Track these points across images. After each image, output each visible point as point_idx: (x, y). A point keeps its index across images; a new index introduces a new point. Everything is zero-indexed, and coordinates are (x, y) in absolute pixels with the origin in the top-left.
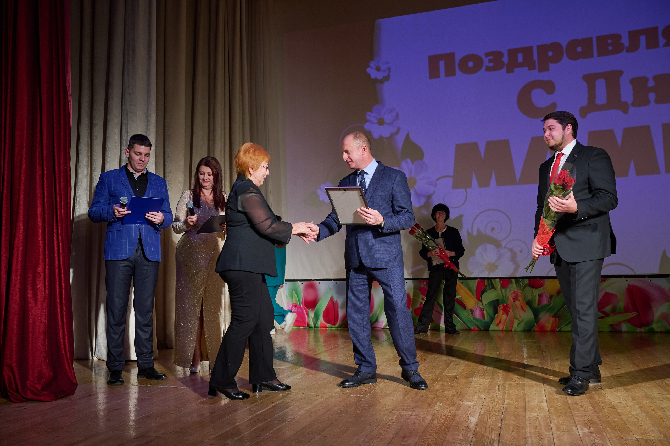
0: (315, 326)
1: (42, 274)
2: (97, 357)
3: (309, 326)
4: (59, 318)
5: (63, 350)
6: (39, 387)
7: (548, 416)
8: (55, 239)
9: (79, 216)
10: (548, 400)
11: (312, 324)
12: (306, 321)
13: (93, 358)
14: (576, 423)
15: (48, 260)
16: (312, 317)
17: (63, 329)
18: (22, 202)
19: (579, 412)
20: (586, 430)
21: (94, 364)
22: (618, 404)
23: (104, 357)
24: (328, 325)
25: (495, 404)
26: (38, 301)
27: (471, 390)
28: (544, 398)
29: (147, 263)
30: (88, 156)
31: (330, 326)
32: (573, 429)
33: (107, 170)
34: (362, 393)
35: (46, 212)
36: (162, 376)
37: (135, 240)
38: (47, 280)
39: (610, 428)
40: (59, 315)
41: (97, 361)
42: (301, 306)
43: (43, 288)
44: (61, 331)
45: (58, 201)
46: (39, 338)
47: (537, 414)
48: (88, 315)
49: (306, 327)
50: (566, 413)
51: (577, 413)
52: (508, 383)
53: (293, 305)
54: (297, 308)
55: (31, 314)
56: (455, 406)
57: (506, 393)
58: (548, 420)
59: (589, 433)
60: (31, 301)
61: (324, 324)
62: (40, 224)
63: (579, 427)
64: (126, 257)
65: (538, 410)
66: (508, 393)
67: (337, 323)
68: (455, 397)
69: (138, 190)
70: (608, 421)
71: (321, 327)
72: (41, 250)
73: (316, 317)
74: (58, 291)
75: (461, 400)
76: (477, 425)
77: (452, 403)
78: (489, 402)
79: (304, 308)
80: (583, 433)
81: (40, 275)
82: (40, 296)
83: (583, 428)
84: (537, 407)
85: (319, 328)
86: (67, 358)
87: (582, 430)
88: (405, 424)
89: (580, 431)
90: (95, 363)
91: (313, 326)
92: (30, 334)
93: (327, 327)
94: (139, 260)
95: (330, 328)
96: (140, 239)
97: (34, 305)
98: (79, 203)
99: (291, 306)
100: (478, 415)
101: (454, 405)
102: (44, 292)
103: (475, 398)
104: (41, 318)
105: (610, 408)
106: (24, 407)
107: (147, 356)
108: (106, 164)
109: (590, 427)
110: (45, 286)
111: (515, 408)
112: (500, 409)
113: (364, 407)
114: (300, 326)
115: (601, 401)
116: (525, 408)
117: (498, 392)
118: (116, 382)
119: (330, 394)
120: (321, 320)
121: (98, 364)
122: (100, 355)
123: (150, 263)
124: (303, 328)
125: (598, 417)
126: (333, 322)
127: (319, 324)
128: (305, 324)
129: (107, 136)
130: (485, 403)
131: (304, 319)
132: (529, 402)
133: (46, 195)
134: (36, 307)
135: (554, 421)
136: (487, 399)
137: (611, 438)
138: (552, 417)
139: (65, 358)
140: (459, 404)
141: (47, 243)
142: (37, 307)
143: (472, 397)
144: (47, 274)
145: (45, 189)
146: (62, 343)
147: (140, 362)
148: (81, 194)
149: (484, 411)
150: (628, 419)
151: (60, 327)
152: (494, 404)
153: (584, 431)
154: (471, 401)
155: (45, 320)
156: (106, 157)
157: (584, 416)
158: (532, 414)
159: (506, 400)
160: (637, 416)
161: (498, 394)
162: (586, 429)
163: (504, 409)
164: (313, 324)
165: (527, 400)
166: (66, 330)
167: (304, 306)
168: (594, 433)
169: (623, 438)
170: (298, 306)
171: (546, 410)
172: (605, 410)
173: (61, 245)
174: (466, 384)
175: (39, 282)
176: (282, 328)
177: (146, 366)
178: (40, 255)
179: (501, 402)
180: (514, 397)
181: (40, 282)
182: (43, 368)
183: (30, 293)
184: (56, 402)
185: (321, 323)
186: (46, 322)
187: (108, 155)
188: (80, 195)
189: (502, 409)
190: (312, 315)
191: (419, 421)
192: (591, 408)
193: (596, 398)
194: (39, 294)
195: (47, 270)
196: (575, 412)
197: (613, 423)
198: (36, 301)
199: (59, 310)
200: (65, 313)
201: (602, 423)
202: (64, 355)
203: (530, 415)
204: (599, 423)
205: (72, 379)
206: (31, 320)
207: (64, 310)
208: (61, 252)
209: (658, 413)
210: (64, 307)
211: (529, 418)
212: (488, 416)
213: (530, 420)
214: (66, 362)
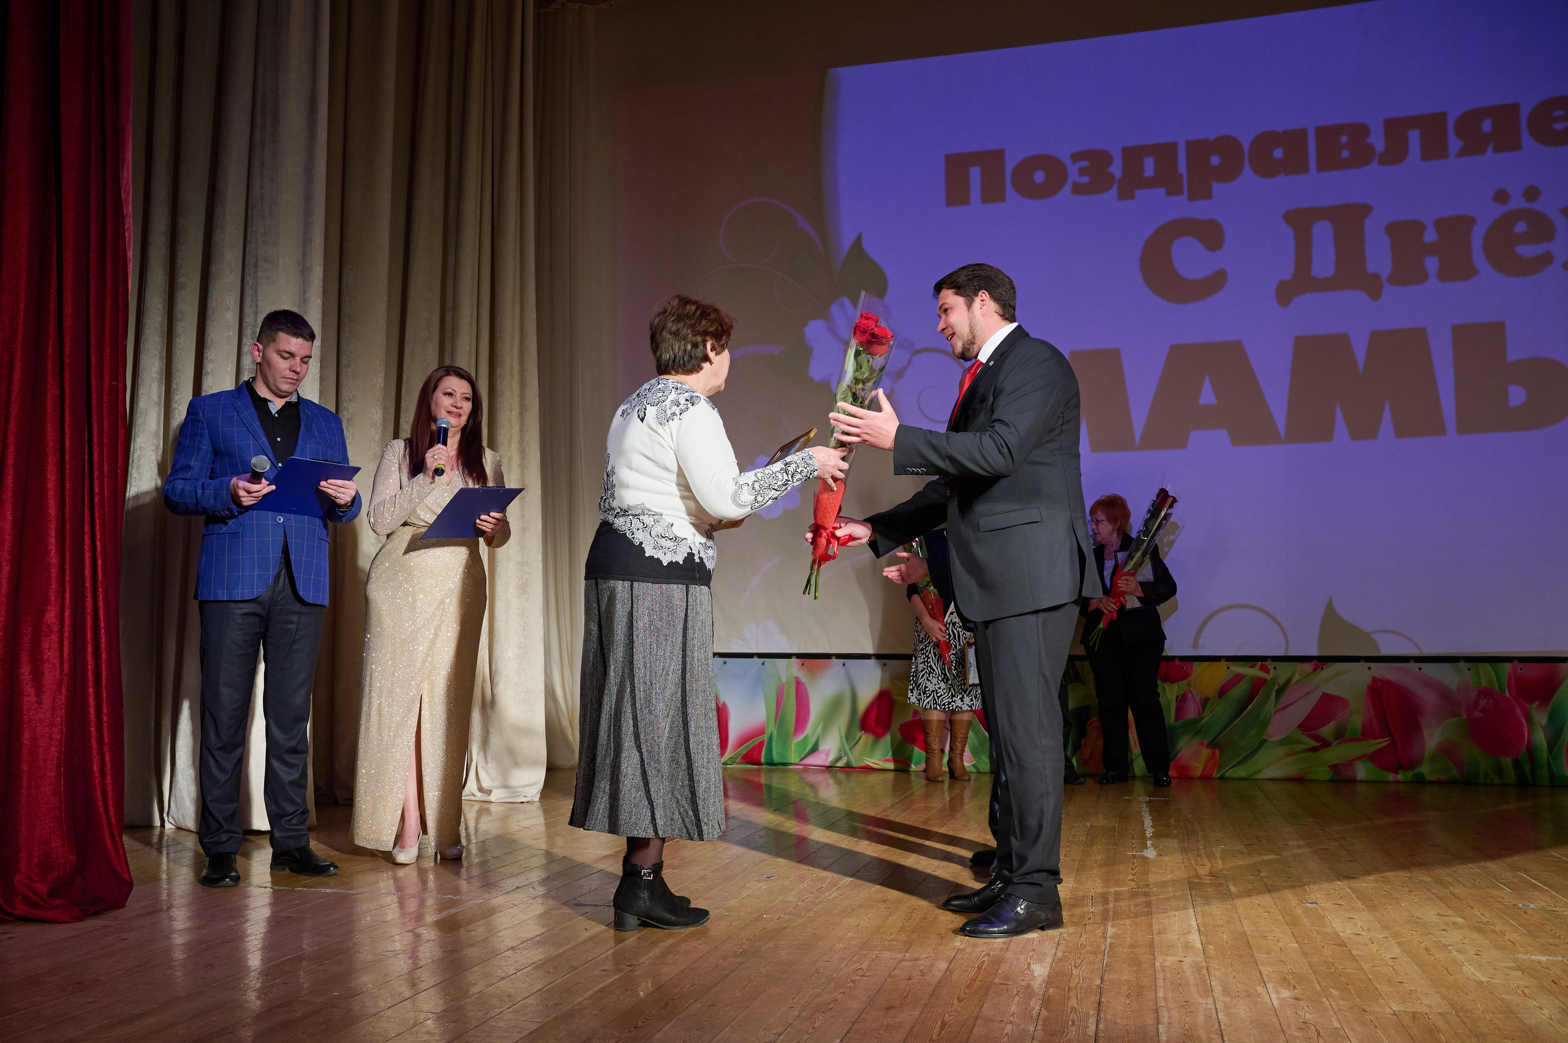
1: (55, 629)
2: (174, 823)
4: (93, 729)
5: (100, 803)
6: (42, 888)
7: (1204, 964)
8: (87, 547)
9: (137, 497)
10: (1203, 929)
13: (163, 825)
14: (1265, 978)
15: (70, 595)
17: (102, 755)
18: (10, 461)
19: (1270, 954)
20: (1286, 993)
21: (166, 838)
22: (1353, 937)
23: (190, 823)
25: (1085, 935)
26: (44, 689)
28: (1194, 924)
29: (298, 607)
30: (161, 359)
32: (1257, 990)
33: (206, 391)
34: (787, 911)
35: (68, 485)
36: (328, 866)
37: (274, 555)
38: (66, 642)
39: (1338, 989)
40: (93, 724)
41: (173, 833)
43: (57, 661)
44: (96, 762)
45: (96, 461)
46: (45, 774)
47: (1179, 959)
48: (153, 724)
50: (1240, 956)
51: (1265, 956)
52: (1113, 890)
55: (26, 720)
57: (1110, 913)
58: (1204, 972)
59: (1295, 1001)
60: (29, 689)
62: (52, 512)
63: (1271, 985)
64: (253, 593)
65: (1180, 949)
66: (1114, 912)
69: (279, 439)
70: (1332, 973)
72: (54, 572)
76: (1049, 981)
78: (1073, 933)
80: (1279, 999)
81: (51, 631)
82: (50, 676)
84: (1179, 945)
86: (109, 824)
87: (1278, 992)
88: (889, 980)
89: (1273, 996)
90: (167, 836)
92: (25, 767)
94: (281, 600)
96: (286, 552)
97: (35, 699)
98: (139, 467)
100: (1047, 959)
102: (58, 670)
104: (51, 728)
105: (1335, 947)
106: (8, 936)
107: (294, 821)
108: (204, 378)
110: (61, 657)
111: (1132, 946)
112: (1096, 947)
113: (796, 942)
116: (1151, 945)
117: (1090, 911)
118: (222, 879)
119: (717, 911)
121: (174, 839)
122: (182, 816)
123: (305, 609)
125: (1311, 966)
129: (209, 312)
130: (1065, 936)
132: (1159, 933)
133: (67, 445)
134: (40, 703)
135: (1218, 973)
137: (1341, 1010)
138: (1212, 965)
139: (105, 823)
141: (68, 556)
142: (42, 703)
144: (67, 629)
145: (67, 430)
146: (98, 787)
147: (277, 834)
148: (143, 445)
149: (1063, 951)
150: (1375, 969)
151: (95, 752)
153: (1282, 996)
155: (61, 733)
156: (205, 361)
157: (1281, 963)
158: (1169, 958)
159: (1110, 928)
160: (1393, 964)
161: (1093, 915)
162: (1287, 991)
163: (1107, 947)
165: (1156, 929)
166: (108, 758)
168: (1304, 1000)
169: (1365, 1010)
171: (1199, 949)
172: (1325, 950)
173: (99, 562)
175: (47, 646)
177: (292, 844)
178: (51, 585)
179: (1100, 930)
180: (1128, 922)
181: (50, 647)
182: (54, 845)
183: (25, 671)
184: (82, 924)
186: (61, 739)
187: (210, 357)
188: (141, 447)
189: (1102, 946)
191: (919, 973)
192: (1296, 945)
194: (47, 673)
195: (67, 622)
196: (1260, 956)
197: (1343, 979)
198: (39, 690)
199: (92, 711)
200: (105, 718)
201: (1319, 978)
202: (104, 817)
203: (1165, 960)
204: (1313, 977)
205: (120, 870)
206: (26, 735)
207: (105, 711)
208: (100, 578)
209: (1436, 956)
210: (105, 705)
211: (1161, 966)
212: (1073, 963)
213: (1164, 971)
214: (106, 831)
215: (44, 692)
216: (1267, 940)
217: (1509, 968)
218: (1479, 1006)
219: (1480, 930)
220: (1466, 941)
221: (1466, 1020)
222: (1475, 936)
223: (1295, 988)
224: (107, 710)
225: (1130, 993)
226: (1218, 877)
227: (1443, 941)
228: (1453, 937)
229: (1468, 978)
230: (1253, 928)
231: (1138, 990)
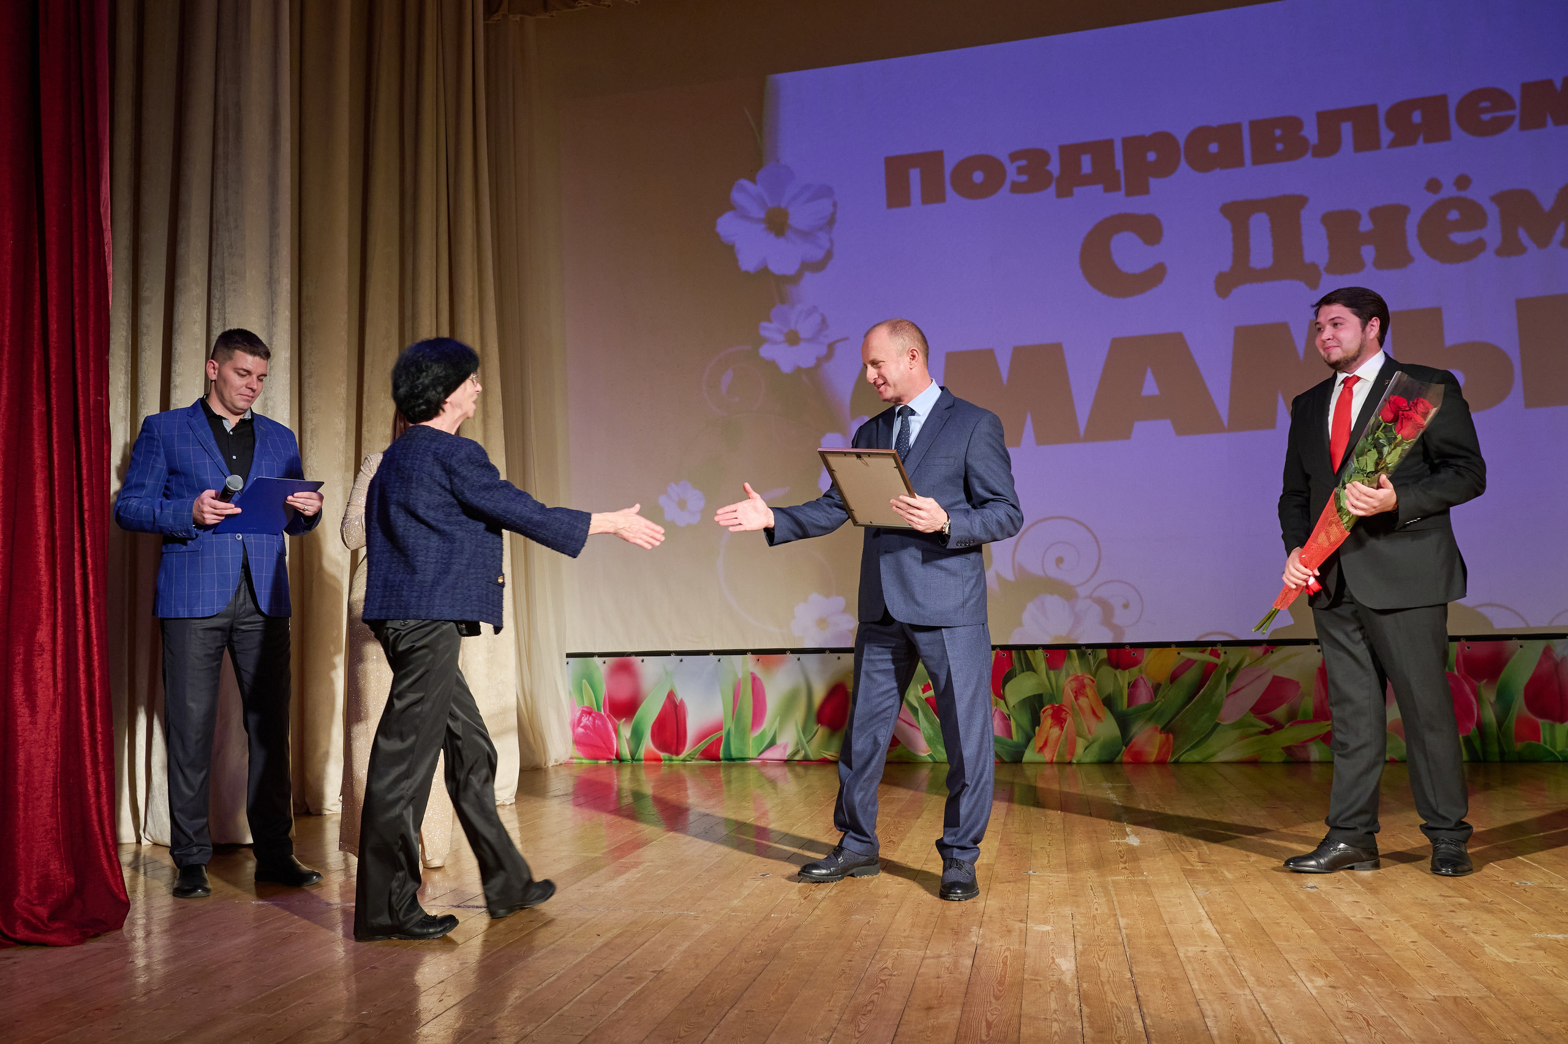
0: (633, 759)
1: (48, 648)
2: (150, 840)
3: (619, 759)
4: (87, 749)
5: (96, 824)
6: (43, 912)
7: (1228, 954)
10: (1213, 917)
11: (626, 752)
12: (613, 747)
14: (1294, 966)
15: (61, 613)
16: (628, 738)
17: (96, 774)
19: (1288, 942)
20: (1320, 982)
22: (1365, 922)
24: (663, 755)
25: (1100, 927)
26: (38, 709)
27: (1035, 897)
28: (1203, 913)
31: (667, 758)
32: (1290, 980)
35: (58, 501)
36: (311, 875)
37: (235, 570)
38: (59, 662)
39: (1369, 975)
40: (86, 743)
42: (603, 713)
43: (50, 681)
44: (90, 780)
46: (41, 797)
47: (1200, 949)
49: (614, 760)
50: (1261, 945)
51: (1285, 943)
52: (1109, 879)
53: (583, 712)
54: (593, 717)
55: (21, 741)
56: (1015, 936)
57: (1115, 903)
58: (1230, 961)
59: (1331, 989)
60: (23, 711)
61: (654, 753)
62: (41, 530)
63: (1302, 974)
64: (215, 609)
65: (1198, 939)
66: (1119, 903)
67: (683, 750)
68: (1006, 914)
69: (234, 457)
70: (1357, 959)
71: (646, 760)
72: (45, 590)
73: (637, 736)
74: (82, 686)
75: (1021, 921)
76: (1079, 977)
77: (1005, 928)
78: (1085, 925)
79: (608, 716)
80: (1316, 988)
81: (44, 651)
82: (44, 697)
83: (1313, 978)
84: (1196, 934)
85: (643, 762)
87: (1312, 981)
88: (919, 980)
89: (1309, 985)
91: (629, 757)
92: (21, 789)
93: (660, 760)
95: (667, 762)
96: (246, 567)
97: (29, 719)
99: (578, 714)
100: (1071, 954)
101: (1009, 932)
102: (52, 690)
103: (1050, 915)
104: (46, 749)
105: (1352, 933)
106: (12, 960)
108: (171, 394)
109: (1327, 976)
110: (55, 675)
111: (1148, 937)
112: (1116, 938)
114: (598, 759)
115: (1326, 916)
116: (1168, 936)
117: (1095, 901)
118: (194, 890)
120: (648, 744)
122: (158, 833)
124: (605, 762)
125: (1335, 953)
126: (674, 748)
127: (642, 753)
128: (612, 754)
130: (1078, 927)
131: (607, 741)
132: (1171, 922)
133: (56, 462)
134: (34, 723)
135: (1245, 963)
136: (1078, 917)
137: (1381, 997)
138: (1235, 954)
139: (100, 843)
140: (1021, 931)
141: (58, 574)
142: (36, 724)
143: (1044, 914)
144: (59, 647)
145: (55, 447)
146: (93, 807)
149: (1083, 946)
150: (1398, 954)
151: (89, 771)
152: (1098, 928)
153: (1317, 984)
154: (1045, 923)
155: (57, 753)
157: (1304, 951)
158: (1190, 949)
159: (1120, 919)
160: (1415, 949)
161: (1098, 906)
162: (1320, 979)
163: (1125, 940)
164: (628, 753)
165: (1165, 916)
166: (103, 777)
167: (608, 712)
168: (1340, 988)
169: (1404, 997)
170: (595, 713)
171: (1217, 940)
172: (1343, 937)
173: (91, 579)
174: (1019, 885)
175: (40, 666)
176: (558, 764)
178: (42, 603)
179: (1111, 924)
180: (1138, 913)
181: (42, 667)
182: (52, 868)
183: (19, 691)
184: (84, 947)
185: (648, 751)
186: (57, 759)
189: (1120, 940)
190: (626, 731)
192: (1312, 932)
194: (40, 693)
195: (59, 640)
196: (1281, 944)
197: (1372, 966)
198: (33, 709)
199: (85, 730)
200: (99, 737)
201: (1348, 965)
202: (99, 837)
203: (1187, 952)
204: (1341, 965)
205: (117, 891)
206: (22, 756)
207: (99, 730)
208: (92, 596)
209: (1455, 939)
210: (99, 725)
211: (1187, 958)
212: (1097, 957)
213: (1190, 963)
214: (102, 852)
215: (38, 712)
216: (1281, 926)
217: (1530, 948)
218: (1515, 989)
219: (1488, 912)
220: (1478, 922)
221: (1508, 1004)
222: (1485, 916)
224: (102, 728)
225: (1164, 987)
226: (1209, 863)
227: (1456, 923)
228: (1464, 919)
229: (1494, 961)
230: (1264, 915)
231: (1171, 984)
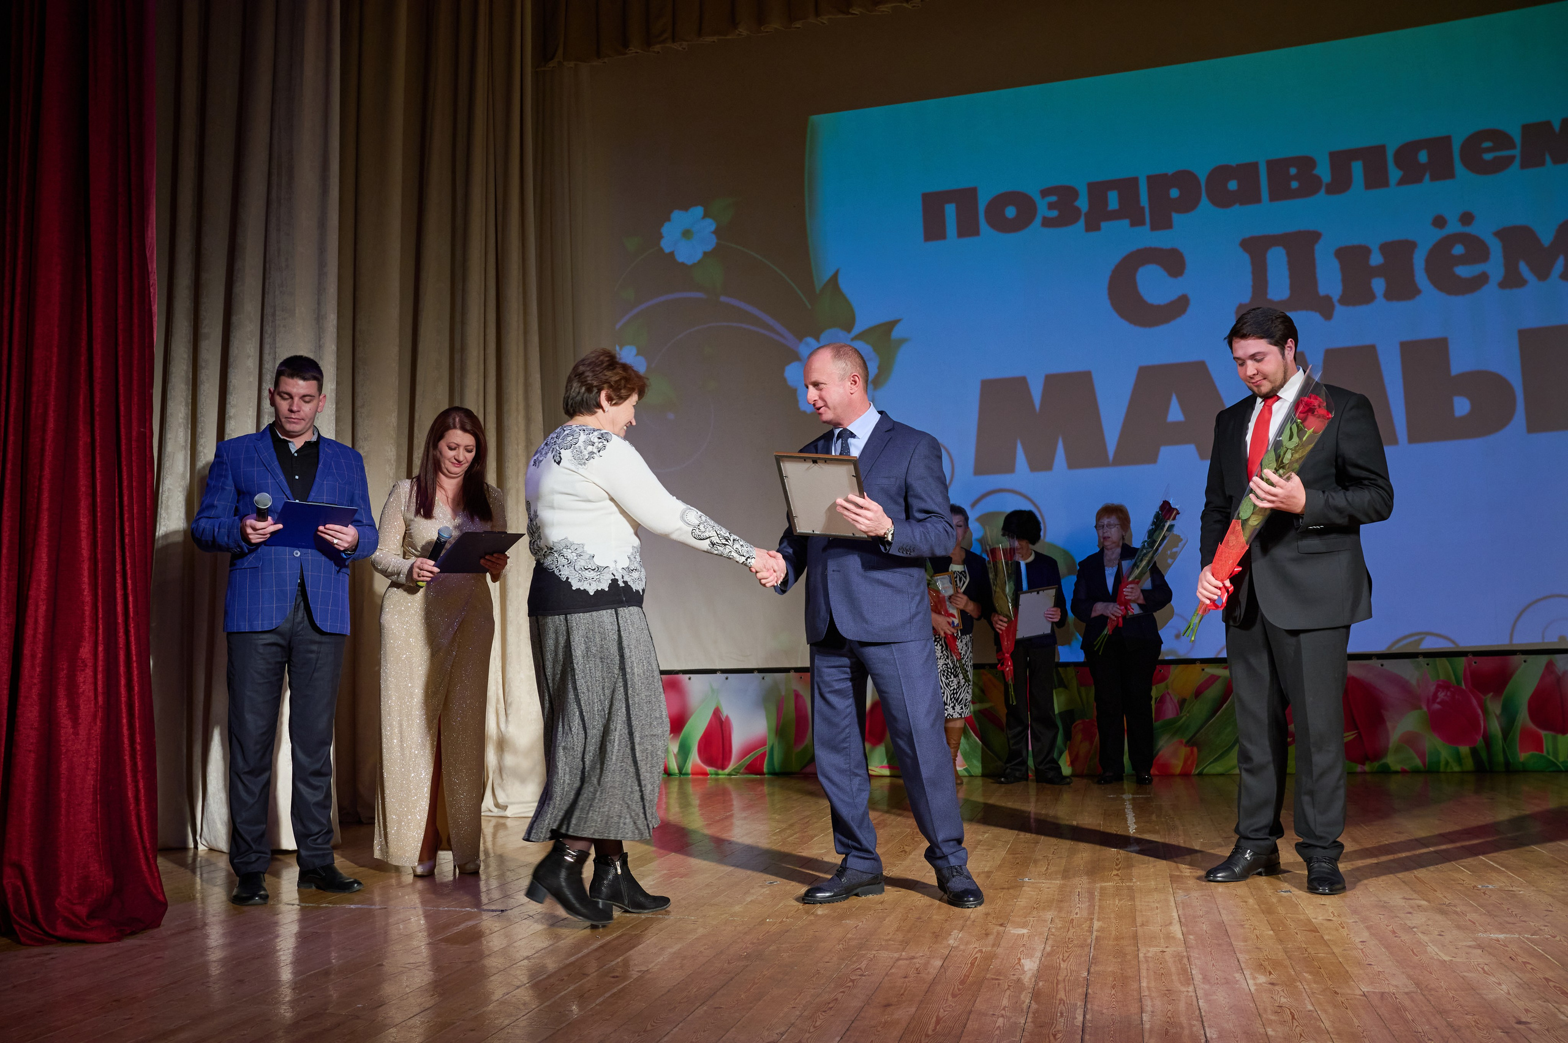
2: (206, 845)
6: (82, 910)
7: (1185, 954)
9: (166, 536)
10: (1183, 920)
18: (45, 506)
19: (1246, 941)
20: (1262, 979)
22: (1325, 922)
24: (710, 770)
25: (1074, 930)
27: (1022, 902)
28: (1175, 915)
29: (317, 637)
30: (187, 405)
34: (789, 915)
35: (99, 527)
36: (352, 883)
37: (292, 589)
45: (126, 503)
50: (1220, 945)
51: (1242, 943)
52: (1098, 885)
55: (64, 751)
56: (991, 938)
57: (1096, 908)
59: (1269, 986)
61: (701, 767)
62: (85, 553)
64: (272, 624)
65: (1162, 940)
66: (1100, 907)
68: (989, 918)
69: (297, 477)
75: (1001, 925)
76: (1039, 975)
77: (984, 932)
78: (1061, 928)
80: (1256, 984)
83: (1257, 975)
84: (1161, 936)
85: (690, 776)
87: (1254, 979)
88: (886, 978)
89: (1250, 982)
90: (200, 857)
93: (707, 774)
94: (300, 630)
95: (713, 776)
96: (303, 586)
100: (1038, 954)
101: (987, 935)
103: (1031, 919)
105: (1309, 933)
107: (320, 840)
108: (227, 426)
111: (1116, 939)
113: (798, 945)
115: (1290, 918)
116: (1135, 937)
117: (1078, 905)
118: (252, 898)
123: (324, 638)
125: (1286, 952)
126: (720, 763)
129: (230, 360)
130: (1053, 931)
132: (1143, 925)
133: (99, 490)
136: (1057, 921)
140: (998, 933)
143: (1025, 918)
145: (98, 476)
147: (303, 853)
148: (171, 487)
149: (1052, 947)
150: (1345, 952)
152: (1072, 930)
153: (1258, 981)
154: (1024, 925)
157: (1257, 950)
158: (1151, 949)
159: (1095, 922)
160: (1362, 947)
161: (1079, 909)
162: (1263, 977)
163: (1094, 942)
164: (676, 767)
165: (1139, 921)
168: (1278, 984)
171: (1180, 940)
172: (1299, 936)
174: (1013, 891)
177: (318, 862)
179: (1085, 926)
180: (1112, 916)
182: (92, 868)
184: (119, 944)
186: (97, 767)
188: (169, 489)
189: (1089, 941)
191: (915, 972)
192: (1271, 932)
193: (1280, 912)
196: (1238, 945)
197: (1316, 963)
201: (1293, 963)
203: (1148, 951)
204: (1287, 962)
206: (64, 764)
209: (1402, 938)
211: (1145, 957)
212: (1061, 957)
213: (1147, 961)
216: (1244, 928)
217: (1470, 947)
218: (1442, 984)
219: (1443, 912)
220: (1430, 923)
221: (1430, 998)
222: (1438, 917)
223: (1270, 973)
225: (1115, 984)
227: (1409, 923)
228: (1418, 919)
229: (1432, 958)
230: (1231, 917)
231: (1123, 981)
